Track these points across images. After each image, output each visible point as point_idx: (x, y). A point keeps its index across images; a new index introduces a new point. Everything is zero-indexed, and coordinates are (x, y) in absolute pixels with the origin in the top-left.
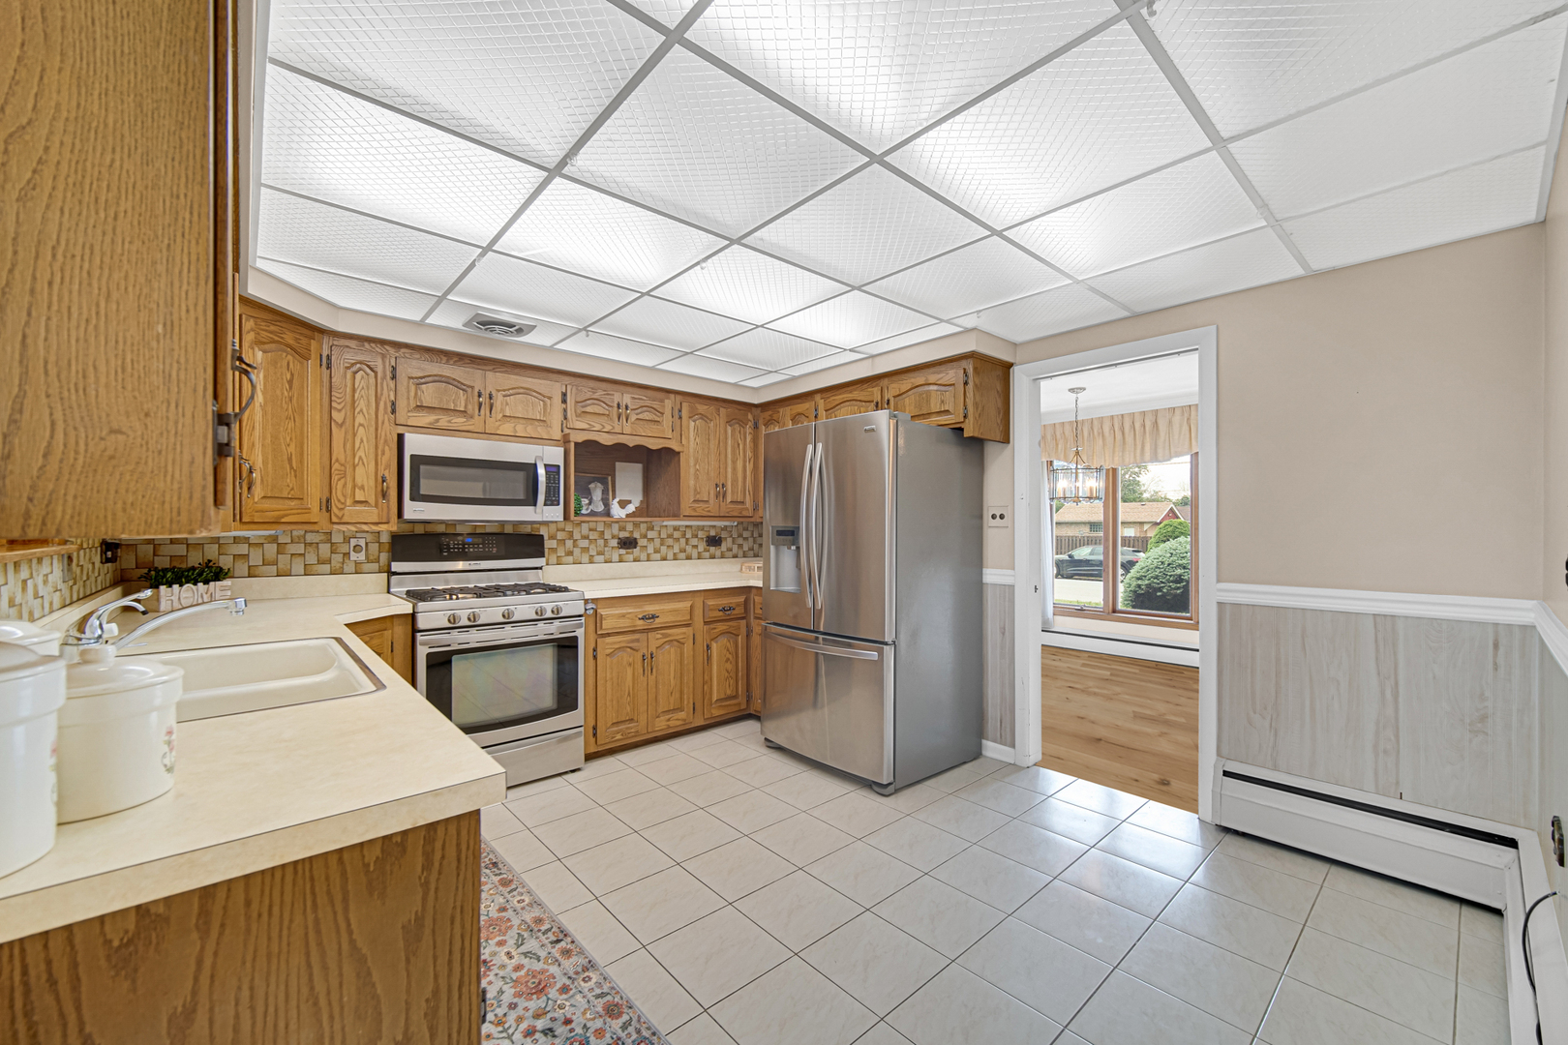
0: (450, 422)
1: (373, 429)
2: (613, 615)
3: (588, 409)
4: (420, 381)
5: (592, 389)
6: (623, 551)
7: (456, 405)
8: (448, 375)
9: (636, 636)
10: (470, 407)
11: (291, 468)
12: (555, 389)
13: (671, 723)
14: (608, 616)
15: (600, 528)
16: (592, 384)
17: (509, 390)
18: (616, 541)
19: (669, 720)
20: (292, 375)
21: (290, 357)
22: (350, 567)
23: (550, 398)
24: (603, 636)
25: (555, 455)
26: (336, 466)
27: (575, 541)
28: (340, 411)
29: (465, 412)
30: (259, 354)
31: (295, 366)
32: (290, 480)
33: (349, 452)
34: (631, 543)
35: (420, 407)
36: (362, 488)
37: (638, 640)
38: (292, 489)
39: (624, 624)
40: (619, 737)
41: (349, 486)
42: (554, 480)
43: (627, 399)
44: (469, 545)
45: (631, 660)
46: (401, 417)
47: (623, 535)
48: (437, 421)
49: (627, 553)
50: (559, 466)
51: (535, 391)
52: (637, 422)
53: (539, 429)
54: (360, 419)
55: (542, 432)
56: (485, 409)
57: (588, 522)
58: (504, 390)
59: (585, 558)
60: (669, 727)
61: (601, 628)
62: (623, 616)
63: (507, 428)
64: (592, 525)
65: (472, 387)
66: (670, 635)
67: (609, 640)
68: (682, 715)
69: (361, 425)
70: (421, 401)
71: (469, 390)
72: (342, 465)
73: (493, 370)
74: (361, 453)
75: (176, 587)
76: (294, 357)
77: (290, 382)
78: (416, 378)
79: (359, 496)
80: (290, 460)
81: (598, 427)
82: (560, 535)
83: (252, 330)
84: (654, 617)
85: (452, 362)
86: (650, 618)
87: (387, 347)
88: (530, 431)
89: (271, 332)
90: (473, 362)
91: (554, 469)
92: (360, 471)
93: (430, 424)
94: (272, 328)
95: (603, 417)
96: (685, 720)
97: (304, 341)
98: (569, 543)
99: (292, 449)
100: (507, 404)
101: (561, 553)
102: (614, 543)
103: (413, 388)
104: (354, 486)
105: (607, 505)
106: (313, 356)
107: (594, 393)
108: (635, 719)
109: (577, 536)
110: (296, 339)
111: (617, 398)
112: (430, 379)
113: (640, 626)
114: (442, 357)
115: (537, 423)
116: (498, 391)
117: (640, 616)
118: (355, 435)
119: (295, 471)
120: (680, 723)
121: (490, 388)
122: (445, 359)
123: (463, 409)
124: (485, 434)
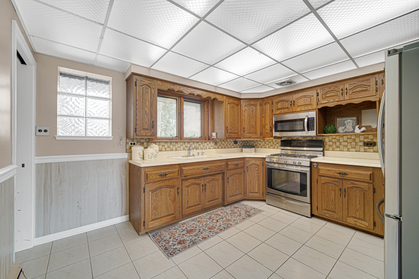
0: (284, 111)
1: (269, 117)
2: (324, 169)
3: (327, 95)
4: (277, 103)
5: (329, 87)
6: (366, 147)
7: (285, 106)
8: (283, 99)
9: (337, 180)
10: (289, 106)
11: (253, 127)
12: (314, 93)
13: (358, 224)
14: (322, 169)
15: (353, 137)
16: (330, 86)
17: (299, 98)
18: (363, 143)
19: (356, 221)
20: (253, 109)
21: (252, 106)
22: (276, 147)
23: (313, 96)
24: (321, 176)
25: (313, 114)
26: (263, 126)
27: (340, 143)
28: (263, 114)
29: (288, 107)
30: (246, 107)
31: (254, 108)
32: (253, 129)
33: (265, 122)
34: (371, 144)
35: (278, 109)
36: (267, 130)
37: (337, 182)
38: (253, 131)
39: (330, 173)
40: (327, 215)
41: (265, 129)
42: (312, 122)
43: (347, 86)
44: (298, 143)
45: (334, 188)
46: (274, 113)
47: (366, 140)
48: (281, 111)
49: (369, 148)
50: (314, 118)
51: (307, 96)
52: (353, 93)
53: (309, 107)
54: (267, 115)
55: (310, 107)
56: (293, 105)
57: (347, 135)
58: (298, 98)
59: (346, 149)
60: (356, 224)
61: (319, 173)
62: (329, 171)
63: (299, 109)
64: (349, 137)
65: (289, 100)
66: (356, 184)
67: (322, 178)
68: (366, 224)
69: (267, 116)
70: (278, 107)
71: (289, 101)
72: (264, 125)
73: (295, 94)
74: (267, 122)
75: (245, 148)
76: (253, 106)
77: (253, 111)
78: (277, 102)
79: (267, 132)
80: (253, 126)
81: (332, 101)
82: (334, 141)
83: (244, 104)
84: (345, 174)
85: (285, 96)
86: (342, 174)
87: (272, 97)
88: (306, 108)
89: (248, 103)
90: (290, 94)
91: (313, 119)
92: (267, 126)
93: (280, 113)
94: (249, 102)
95: (334, 96)
96: (367, 227)
97: (256, 102)
98: (338, 144)
99: (253, 123)
100: (299, 102)
101: (334, 146)
102: (362, 144)
103: (276, 105)
104: (266, 129)
105: (354, 128)
106: (258, 104)
107: (330, 89)
108: (336, 212)
109: (341, 140)
110: (254, 102)
111: (341, 87)
112: (280, 101)
113: (338, 176)
114: (282, 95)
115: (308, 105)
116: (296, 99)
117: (338, 172)
118: (266, 118)
119: (254, 128)
120: (364, 226)
121: (294, 99)
122: (283, 95)
123: (287, 107)
124: (292, 112)
